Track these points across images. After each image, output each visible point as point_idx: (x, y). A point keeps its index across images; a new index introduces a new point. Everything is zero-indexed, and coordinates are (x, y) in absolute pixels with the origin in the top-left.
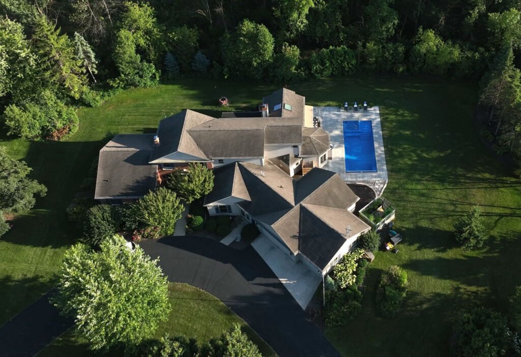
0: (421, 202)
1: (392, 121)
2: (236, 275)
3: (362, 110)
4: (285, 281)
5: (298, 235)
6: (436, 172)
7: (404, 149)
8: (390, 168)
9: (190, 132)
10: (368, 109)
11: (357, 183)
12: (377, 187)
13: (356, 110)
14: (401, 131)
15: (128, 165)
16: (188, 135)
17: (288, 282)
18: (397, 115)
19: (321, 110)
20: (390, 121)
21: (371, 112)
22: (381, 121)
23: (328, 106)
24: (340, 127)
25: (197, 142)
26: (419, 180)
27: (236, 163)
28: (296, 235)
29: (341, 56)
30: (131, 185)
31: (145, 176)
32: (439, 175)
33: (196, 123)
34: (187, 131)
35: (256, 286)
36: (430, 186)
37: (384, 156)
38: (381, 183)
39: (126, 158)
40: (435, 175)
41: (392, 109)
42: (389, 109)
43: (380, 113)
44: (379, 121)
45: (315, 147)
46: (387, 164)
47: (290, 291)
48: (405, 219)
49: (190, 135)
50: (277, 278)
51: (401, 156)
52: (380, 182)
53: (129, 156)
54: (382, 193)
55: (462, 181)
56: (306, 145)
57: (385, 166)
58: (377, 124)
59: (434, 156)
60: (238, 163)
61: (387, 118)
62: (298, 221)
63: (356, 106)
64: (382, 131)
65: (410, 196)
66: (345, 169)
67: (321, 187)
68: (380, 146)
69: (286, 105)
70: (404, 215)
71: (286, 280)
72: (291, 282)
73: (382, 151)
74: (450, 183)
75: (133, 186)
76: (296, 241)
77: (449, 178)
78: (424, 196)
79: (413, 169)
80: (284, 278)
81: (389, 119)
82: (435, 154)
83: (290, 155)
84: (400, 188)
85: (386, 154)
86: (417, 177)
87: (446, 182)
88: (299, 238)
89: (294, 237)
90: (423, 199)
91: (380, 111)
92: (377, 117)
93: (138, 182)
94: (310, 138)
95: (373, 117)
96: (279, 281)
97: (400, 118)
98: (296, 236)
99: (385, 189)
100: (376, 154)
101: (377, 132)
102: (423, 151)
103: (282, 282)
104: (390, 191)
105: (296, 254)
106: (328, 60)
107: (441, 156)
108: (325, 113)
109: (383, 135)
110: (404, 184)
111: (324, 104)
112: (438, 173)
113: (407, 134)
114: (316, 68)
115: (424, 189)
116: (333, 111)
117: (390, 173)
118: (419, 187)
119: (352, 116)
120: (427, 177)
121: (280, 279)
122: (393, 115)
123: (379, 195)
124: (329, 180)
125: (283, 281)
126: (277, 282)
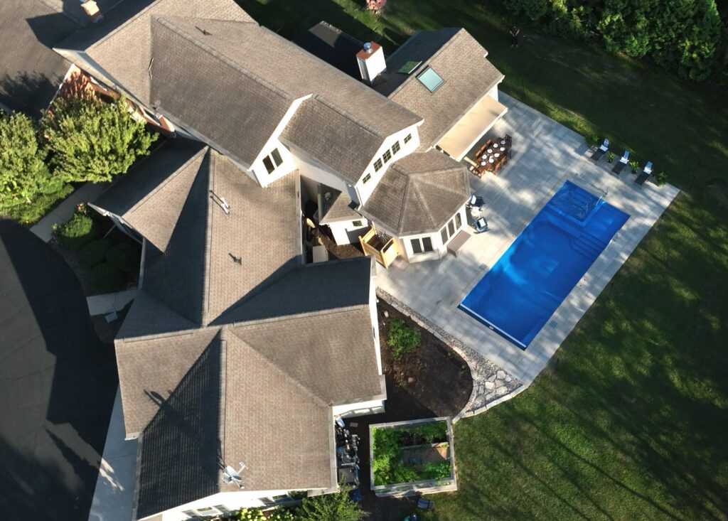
0: (551, 492)
1: (677, 244)
2: (42, 393)
3: (632, 177)
4: (109, 473)
5: (166, 398)
6: (663, 438)
7: (640, 330)
8: (562, 358)
9: (156, 24)
10: (649, 183)
11: (456, 349)
12: (489, 385)
13: (618, 170)
14: (675, 282)
15: (30, 32)
16: (149, 27)
17: (110, 479)
18: (703, 235)
19: (545, 127)
20: (672, 240)
21: (650, 193)
22: (652, 231)
23: (568, 124)
24: (549, 190)
25: (154, 54)
26: (601, 434)
27: (206, 148)
28: (160, 394)
29: (682, 21)
30: (13, 78)
31: (43, 75)
32: (663, 452)
33: (194, 11)
34: (152, 18)
35: (51, 440)
36: (612, 467)
37: (577, 320)
38: (506, 384)
39: (33, 16)
40: (653, 444)
41: (706, 213)
42: (696, 211)
43: (667, 210)
44: (644, 226)
45: (402, 209)
46: (563, 345)
47: (96, 501)
48: (477, 510)
49: (153, 30)
50: (100, 452)
51: (614, 344)
52: (509, 379)
53: (41, 13)
54: (484, 410)
55: (710, 506)
56: (389, 193)
57: (557, 346)
58: (635, 231)
59: (698, 395)
60: (209, 150)
61: (673, 230)
62: (189, 366)
63: (624, 160)
64: (633, 255)
65: (542, 458)
66: (464, 297)
67: (300, 316)
68: (591, 289)
69: (429, 71)
70: (484, 500)
71: (111, 470)
72: (114, 485)
73: (582, 305)
74: (672, 490)
75: (14, 82)
76: (152, 409)
77: (683, 477)
78: (576, 484)
79: (615, 393)
80: (110, 464)
81: (673, 236)
82: (702, 390)
83: (341, 195)
84: (539, 424)
85: (586, 317)
86: (603, 422)
87: (664, 481)
88: (164, 406)
89: (154, 396)
90: (566, 487)
91: (672, 203)
92: (652, 214)
93: (25, 78)
94: (408, 179)
95: (641, 207)
96: (99, 463)
97: (703, 247)
98: (160, 398)
99: (504, 403)
100: (564, 303)
101: (619, 252)
102: (677, 364)
103: (101, 471)
104: (509, 415)
105: (130, 437)
106: (647, 15)
107: (715, 407)
108: (548, 138)
109: (623, 266)
110: (558, 419)
111: (564, 116)
112: (665, 445)
113: (682, 297)
114: (612, 23)
115: (592, 465)
116: (570, 144)
117: (550, 373)
118: (586, 451)
119: (597, 178)
120: (627, 437)
121: (103, 462)
122: (694, 230)
123: (473, 410)
124: (336, 310)
125: (106, 469)
126: (93, 463)
